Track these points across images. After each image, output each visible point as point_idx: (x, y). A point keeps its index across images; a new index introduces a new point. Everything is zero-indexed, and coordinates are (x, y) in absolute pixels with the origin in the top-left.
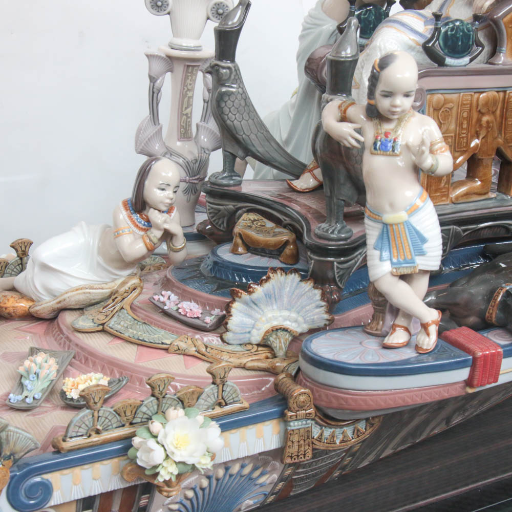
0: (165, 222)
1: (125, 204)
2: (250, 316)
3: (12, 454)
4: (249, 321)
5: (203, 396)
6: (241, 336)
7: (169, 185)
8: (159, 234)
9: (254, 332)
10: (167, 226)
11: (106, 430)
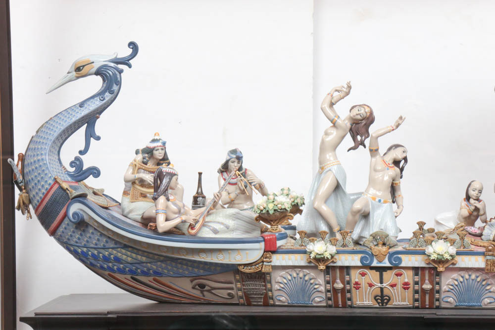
0: (475, 203)
1: (464, 199)
2: (490, 230)
3: (389, 244)
4: (490, 232)
5: (456, 242)
6: (487, 237)
7: (476, 189)
8: (473, 208)
9: (491, 235)
10: (475, 205)
11: (421, 246)
